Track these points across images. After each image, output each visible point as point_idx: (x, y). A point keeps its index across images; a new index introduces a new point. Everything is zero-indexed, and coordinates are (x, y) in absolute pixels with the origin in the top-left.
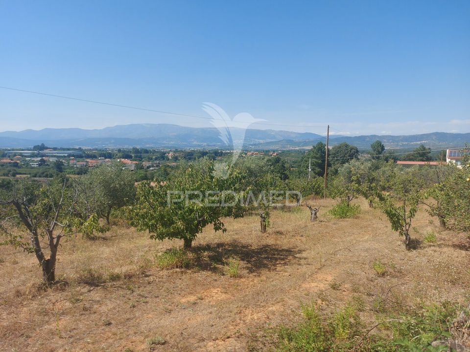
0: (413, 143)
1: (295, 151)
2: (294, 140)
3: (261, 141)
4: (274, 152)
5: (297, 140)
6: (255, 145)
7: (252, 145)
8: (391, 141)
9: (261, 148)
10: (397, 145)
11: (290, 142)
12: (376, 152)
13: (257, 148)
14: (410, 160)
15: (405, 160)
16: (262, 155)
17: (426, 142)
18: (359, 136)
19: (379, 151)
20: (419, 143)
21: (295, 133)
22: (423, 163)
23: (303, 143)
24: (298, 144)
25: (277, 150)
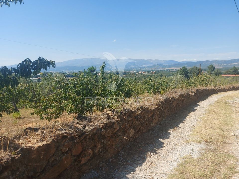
0: (229, 64)
1: (164, 70)
2: (163, 64)
3: (145, 66)
4: (153, 71)
5: (165, 64)
6: (142, 68)
7: (140, 68)
8: (217, 64)
9: (145, 69)
10: (221, 66)
11: (161, 65)
12: (210, 70)
13: (143, 69)
14: (228, 74)
15: (225, 74)
16: (147, 73)
17: (237, 63)
18: (199, 62)
19: (212, 70)
20: (233, 64)
21: (163, 61)
22: (234, 75)
23: (168, 66)
24: (166, 66)
25: (154, 71)
